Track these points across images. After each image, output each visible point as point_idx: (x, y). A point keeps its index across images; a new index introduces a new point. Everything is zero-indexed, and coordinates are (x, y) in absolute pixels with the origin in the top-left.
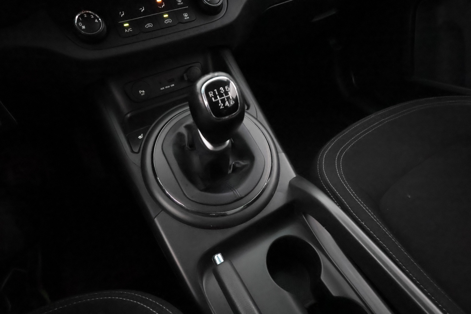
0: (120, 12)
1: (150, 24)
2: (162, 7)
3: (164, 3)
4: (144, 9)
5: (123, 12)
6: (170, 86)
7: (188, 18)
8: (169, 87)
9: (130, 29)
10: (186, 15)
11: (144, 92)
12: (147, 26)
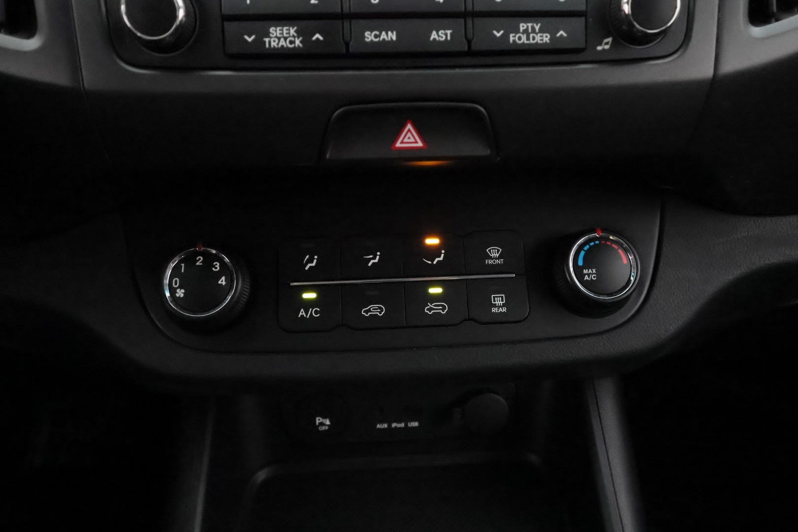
0: (307, 257)
1: (380, 308)
2: (435, 263)
3: (443, 251)
4: (378, 257)
5: (316, 257)
6: (406, 425)
7: (504, 310)
8: (402, 425)
9: (312, 311)
10: (498, 300)
11: (328, 422)
12: (366, 312)
